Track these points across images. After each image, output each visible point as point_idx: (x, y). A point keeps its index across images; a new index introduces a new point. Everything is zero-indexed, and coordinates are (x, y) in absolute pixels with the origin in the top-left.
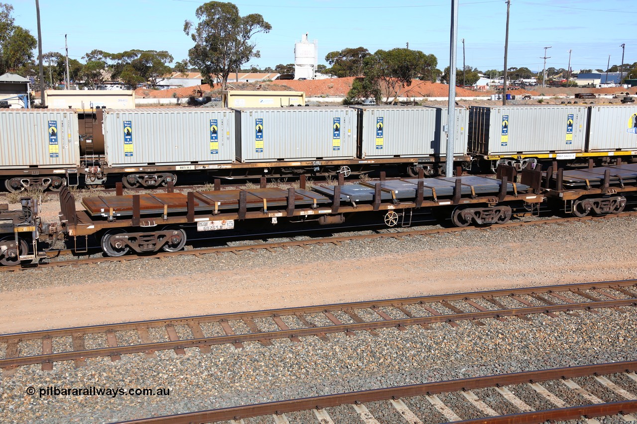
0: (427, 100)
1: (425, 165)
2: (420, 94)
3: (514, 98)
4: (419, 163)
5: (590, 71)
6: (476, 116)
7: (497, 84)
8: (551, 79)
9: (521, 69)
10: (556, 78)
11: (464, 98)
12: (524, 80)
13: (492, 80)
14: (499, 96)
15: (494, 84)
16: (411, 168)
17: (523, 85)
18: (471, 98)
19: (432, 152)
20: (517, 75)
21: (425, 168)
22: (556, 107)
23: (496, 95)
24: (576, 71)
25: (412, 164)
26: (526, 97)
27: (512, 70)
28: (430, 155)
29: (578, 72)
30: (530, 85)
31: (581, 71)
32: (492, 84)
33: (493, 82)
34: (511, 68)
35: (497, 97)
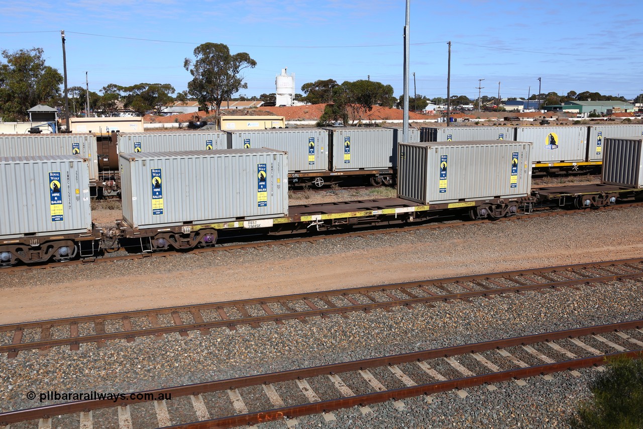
0: (385, 122)
1: (385, 176)
2: (380, 118)
3: (456, 121)
4: (380, 174)
5: (515, 99)
6: (426, 135)
7: (442, 109)
8: (484, 106)
9: (461, 97)
10: (488, 104)
11: (415, 121)
12: (464, 106)
13: (438, 106)
14: (444, 119)
15: (440, 109)
16: (373, 179)
17: (463, 110)
18: (422, 121)
19: (390, 165)
20: (458, 102)
21: (385, 178)
22: (489, 128)
23: (442, 118)
24: (505, 99)
25: (374, 175)
26: (465, 119)
27: (454, 98)
28: (389, 168)
29: (506, 100)
30: (469, 110)
31: (508, 99)
32: (438, 109)
33: (439, 108)
34: (453, 96)
35: (442, 120)
